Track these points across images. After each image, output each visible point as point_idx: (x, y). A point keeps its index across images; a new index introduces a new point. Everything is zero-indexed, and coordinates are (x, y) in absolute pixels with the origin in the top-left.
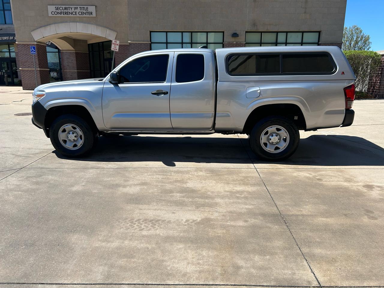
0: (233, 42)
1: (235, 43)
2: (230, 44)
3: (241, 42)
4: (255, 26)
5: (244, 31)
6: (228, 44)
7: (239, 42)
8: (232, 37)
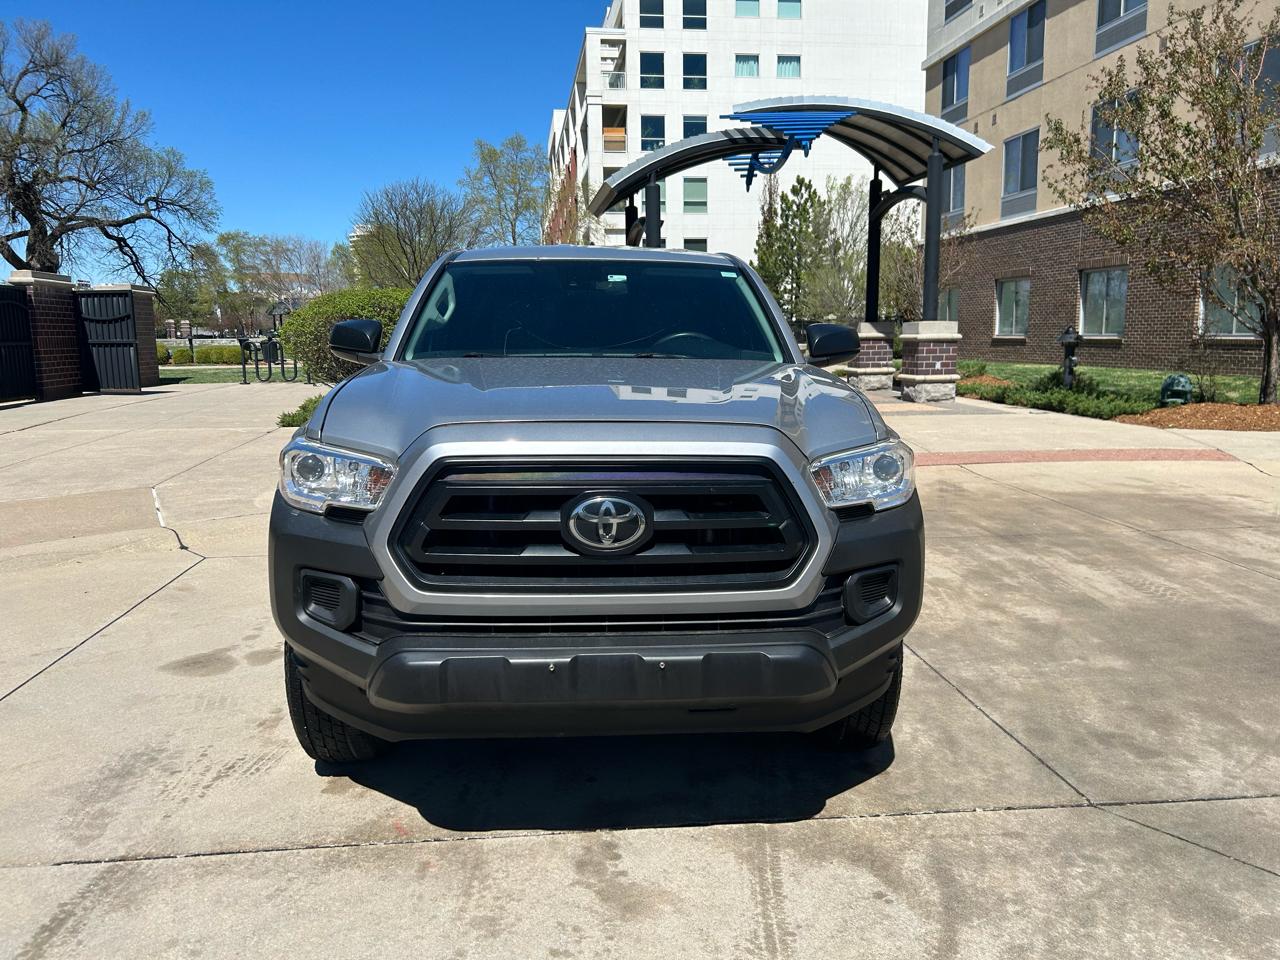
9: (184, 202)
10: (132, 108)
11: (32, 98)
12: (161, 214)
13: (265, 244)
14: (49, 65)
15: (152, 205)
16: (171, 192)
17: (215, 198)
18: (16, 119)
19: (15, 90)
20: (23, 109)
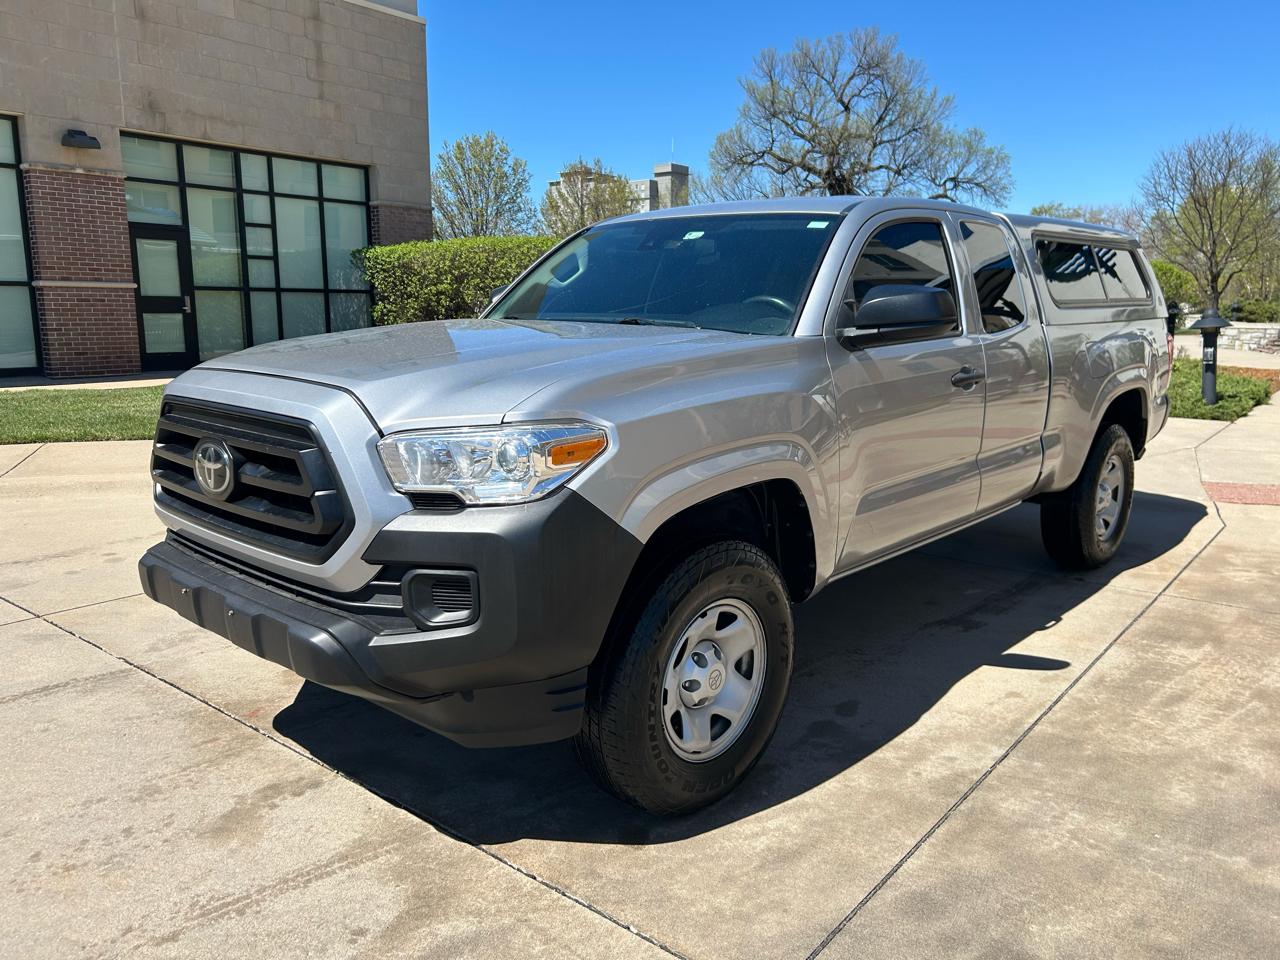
0: (73, 168)
1: (79, 171)
2: (57, 174)
3: (106, 171)
4: (157, 115)
5: (113, 127)
6: (51, 173)
7: (101, 171)
8: (63, 144)
9: (980, 180)
10: (938, 96)
11: (856, 98)
12: (958, 193)
13: (1078, 215)
14: (871, 67)
15: (950, 185)
16: (970, 171)
17: (1010, 172)
18: (841, 119)
19: (842, 94)
20: (847, 108)
